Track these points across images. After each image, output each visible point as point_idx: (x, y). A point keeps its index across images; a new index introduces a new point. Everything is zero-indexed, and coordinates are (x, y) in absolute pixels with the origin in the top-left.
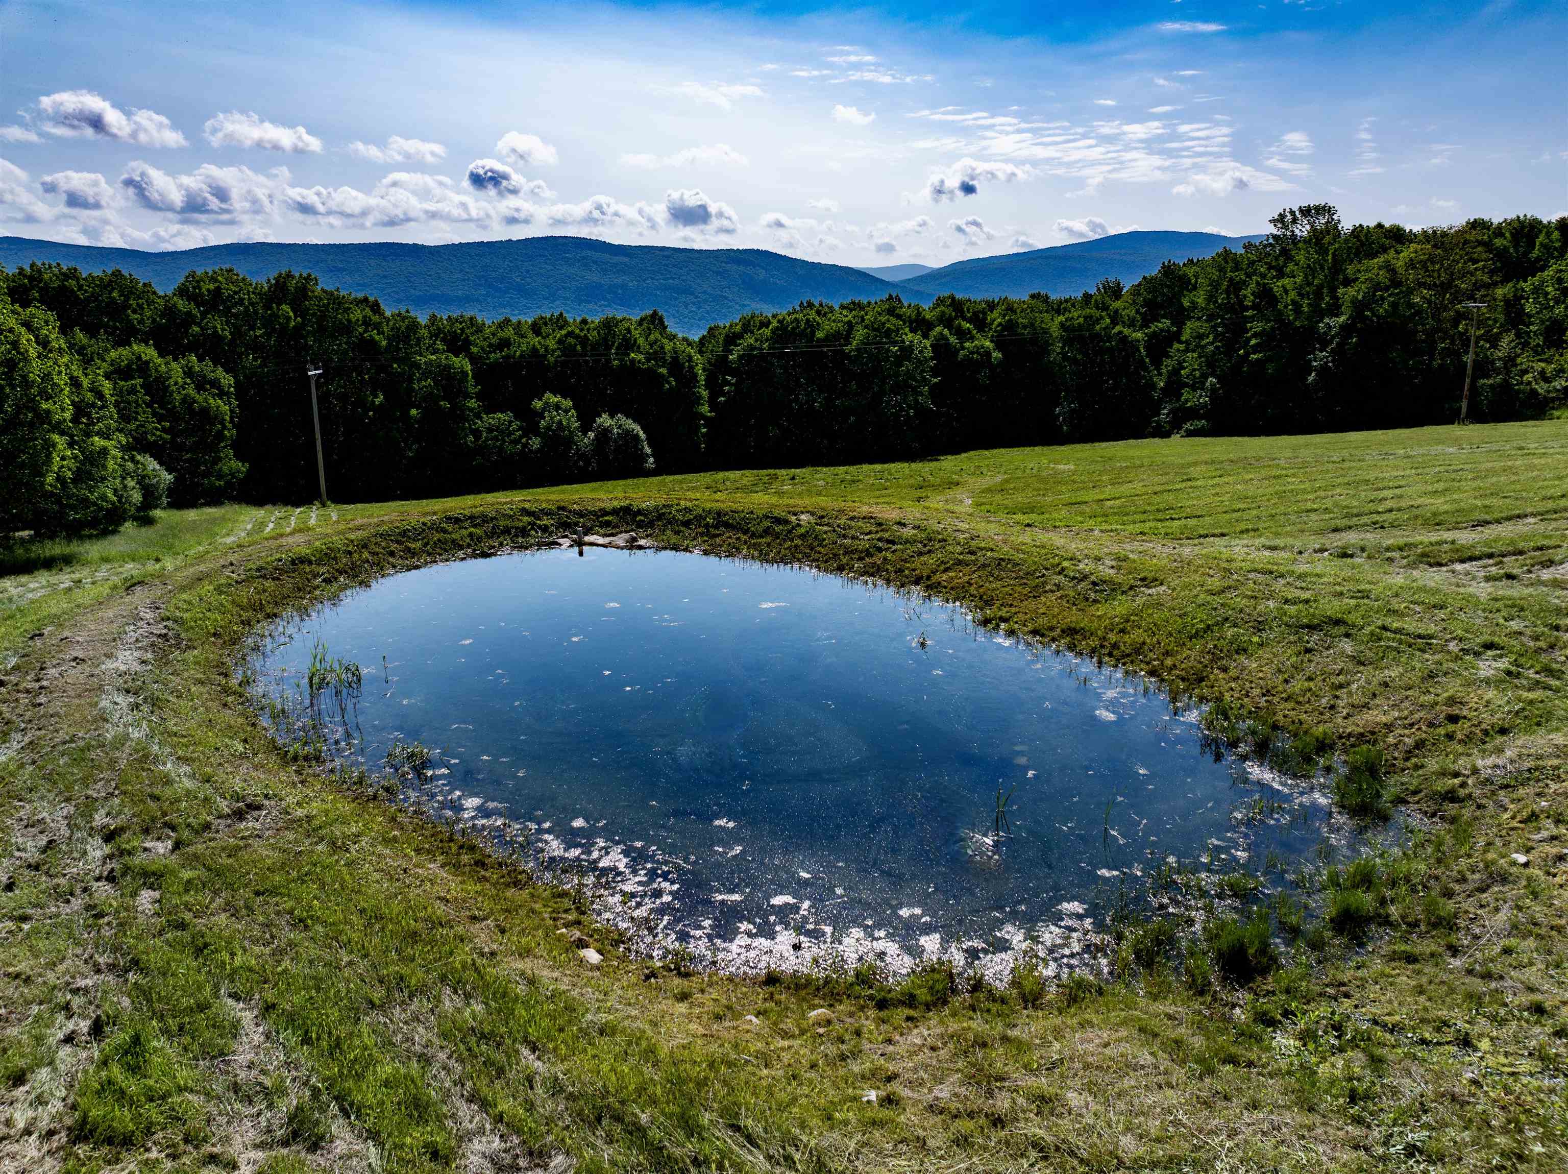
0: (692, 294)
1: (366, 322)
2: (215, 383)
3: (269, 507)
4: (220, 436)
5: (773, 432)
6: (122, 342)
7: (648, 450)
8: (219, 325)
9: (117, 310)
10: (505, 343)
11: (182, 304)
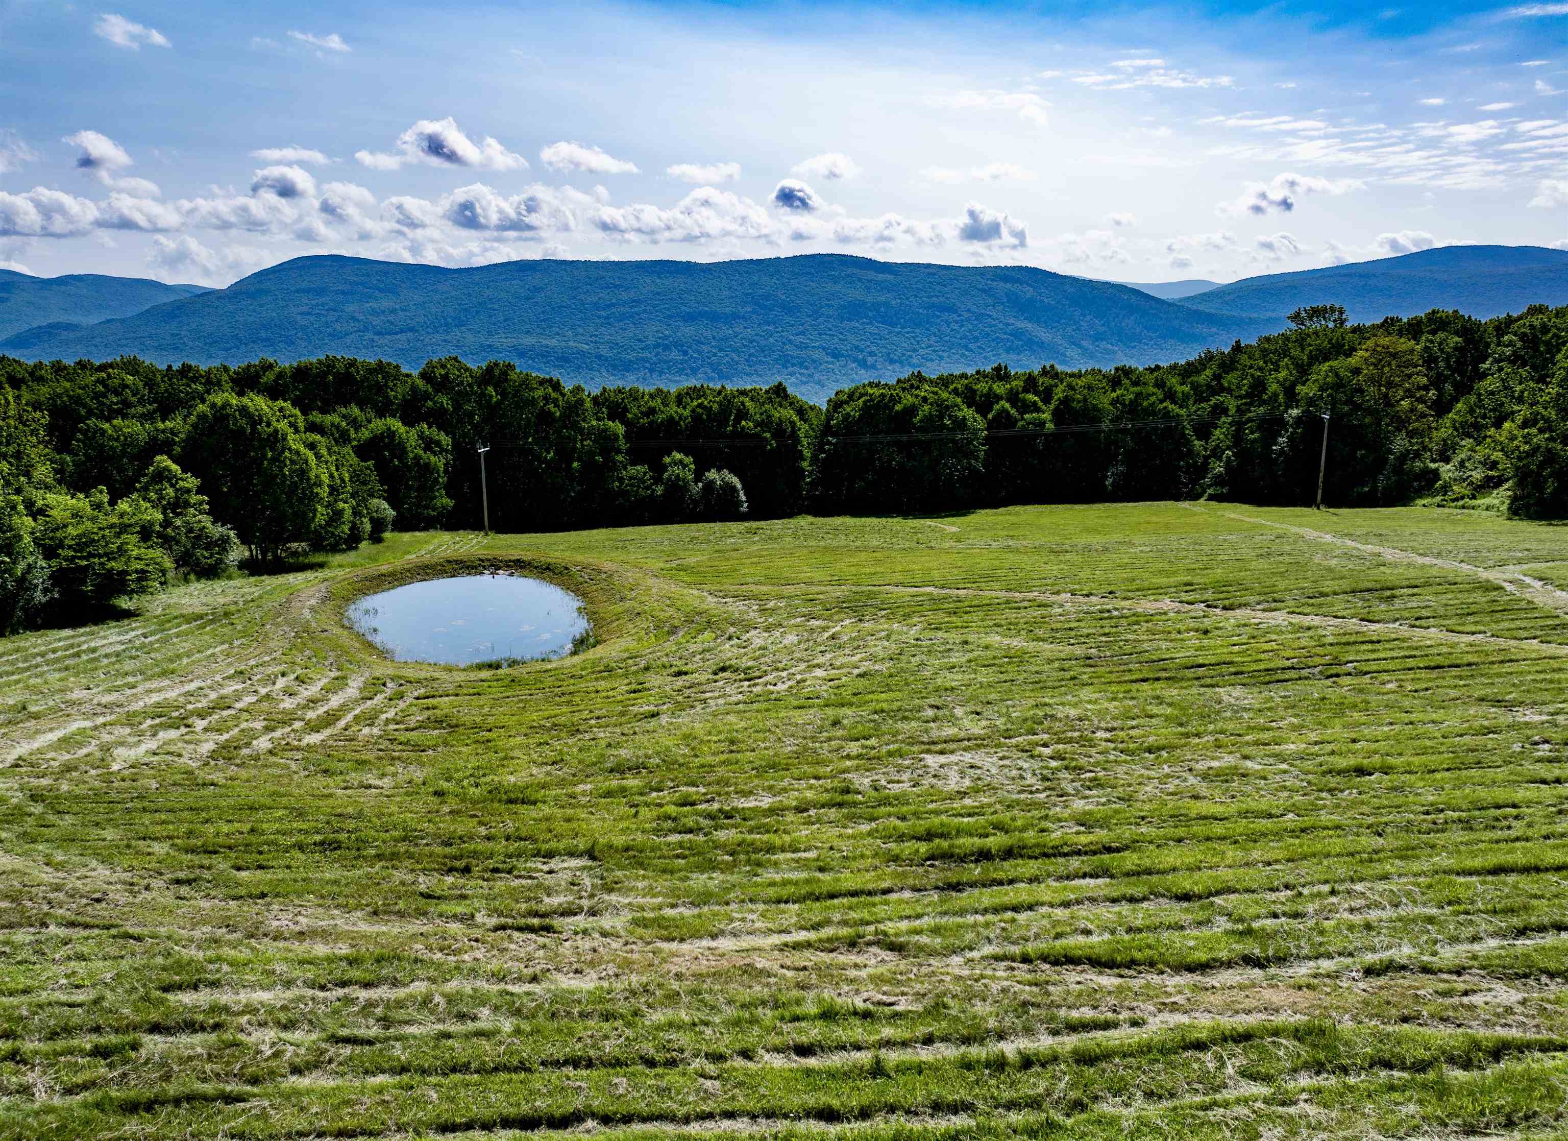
0: (955, 312)
1: (546, 398)
2: (438, 443)
3: (461, 532)
4: (436, 481)
5: (859, 484)
6: (381, 414)
7: (744, 498)
8: (445, 401)
9: (380, 389)
10: (652, 411)
11: (420, 383)
